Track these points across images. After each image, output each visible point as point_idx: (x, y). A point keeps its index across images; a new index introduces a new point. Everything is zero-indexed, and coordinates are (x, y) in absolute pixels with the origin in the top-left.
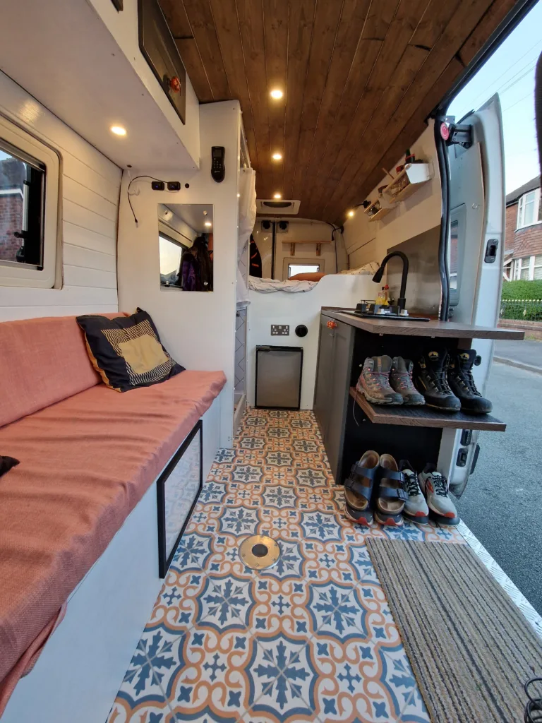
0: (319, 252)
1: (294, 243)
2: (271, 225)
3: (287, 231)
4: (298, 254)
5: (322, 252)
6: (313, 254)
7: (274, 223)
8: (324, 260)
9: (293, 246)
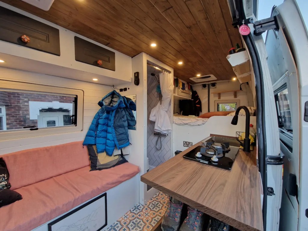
0: (235, 96)
1: (220, 93)
2: (207, 86)
3: (216, 88)
4: (222, 98)
5: (237, 96)
6: (232, 97)
7: (209, 85)
8: (240, 100)
9: (219, 95)
